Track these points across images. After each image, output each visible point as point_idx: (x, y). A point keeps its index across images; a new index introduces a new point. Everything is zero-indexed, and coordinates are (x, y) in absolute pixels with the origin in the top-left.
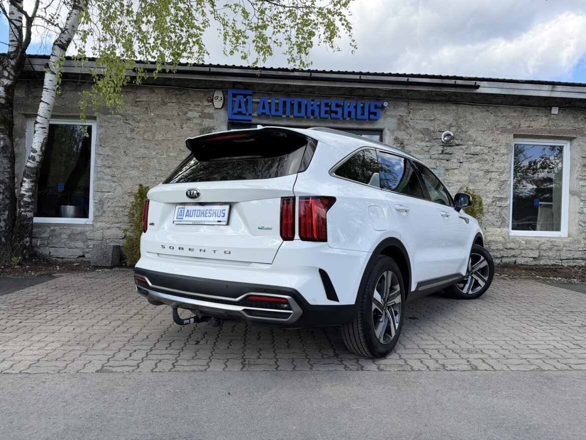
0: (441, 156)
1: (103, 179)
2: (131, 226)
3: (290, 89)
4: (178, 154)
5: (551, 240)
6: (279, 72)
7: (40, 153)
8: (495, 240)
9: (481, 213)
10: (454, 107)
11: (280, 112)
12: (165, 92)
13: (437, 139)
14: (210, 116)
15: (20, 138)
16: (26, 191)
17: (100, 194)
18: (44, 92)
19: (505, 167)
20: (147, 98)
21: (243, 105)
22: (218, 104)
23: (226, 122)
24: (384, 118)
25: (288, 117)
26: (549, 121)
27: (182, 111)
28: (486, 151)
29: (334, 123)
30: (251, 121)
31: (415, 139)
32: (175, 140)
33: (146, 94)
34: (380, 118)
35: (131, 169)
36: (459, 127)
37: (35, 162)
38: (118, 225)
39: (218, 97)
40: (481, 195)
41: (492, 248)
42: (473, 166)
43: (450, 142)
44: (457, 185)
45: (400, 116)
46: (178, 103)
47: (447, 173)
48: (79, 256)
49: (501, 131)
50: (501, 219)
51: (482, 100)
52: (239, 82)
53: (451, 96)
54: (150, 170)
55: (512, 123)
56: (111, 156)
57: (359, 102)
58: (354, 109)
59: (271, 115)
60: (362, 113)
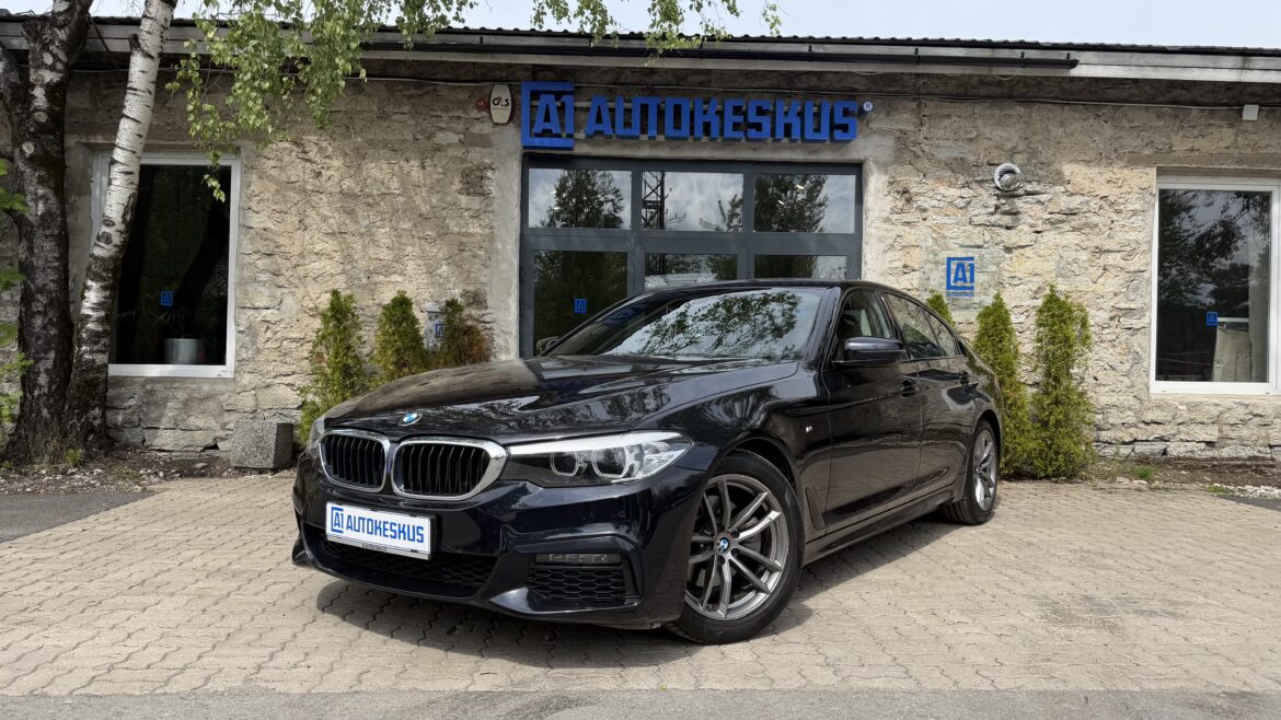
0: (993, 219)
1: (255, 281)
2: (317, 381)
3: (656, 78)
4: (415, 226)
5: (1246, 402)
6: (632, 41)
7: (122, 227)
8: (1118, 403)
9: (1084, 344)
10: (1021, 110)
11: (635, 130)
12: (385, 90)
13: (982, 181)
14: (484, 142)
15: (80, 194)
16: (93, 309)
17: (250, 312)
18: (126, 98)
19: (1137, 242)
20: (347, 105)
21: (554, 115)
22: (501, 114)
23: (518, 155)
24: (865, 137)
25: (651, 138)
27: (423, 132)
28: (1094, 205)
29: (754, 151)
30: (571, 149)
31: (936, 182)
32: (409, 194)
34: (855, 137)
35: (315, 257)
36: (1034, 153)
37: (110, 247)
38: (289, 380)
39: (499, 99)
40: (1085, 303)
41: (1111, 421)
42: (1066, 239)
43: (1012, 187)
44: (1029, 281)
45: (901, 131)
46: (415, 113)
47: (1007, 255)
48: (206, 448)
49: (1128, 162)
50: (1131, 357)
51: (1085, 92)
52: (543, 65)
53: (1015, 86)
54: (356, 257)
55: (1152, 142)
56: (271, 232)
57: (809, 104)
58: (799, 119)
59: (614, 138)
60: (816, 127)
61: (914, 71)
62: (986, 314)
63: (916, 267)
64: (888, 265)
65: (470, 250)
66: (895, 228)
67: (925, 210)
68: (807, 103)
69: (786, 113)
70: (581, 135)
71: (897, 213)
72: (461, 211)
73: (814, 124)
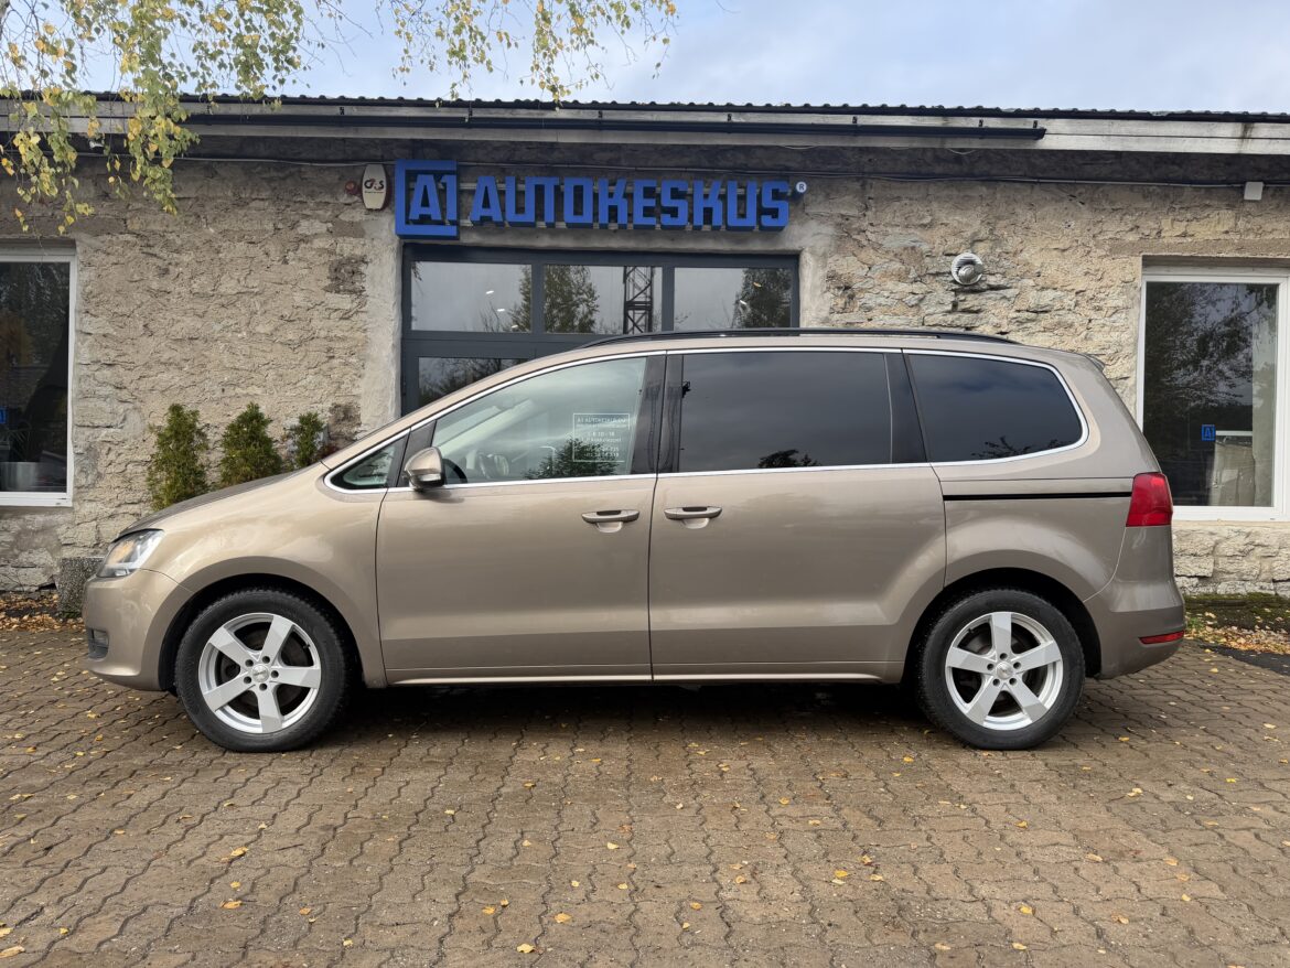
0: (950, 318)
1: (94, 395)
3: (556, 155)
4: (276, 329)
5: (1247, 530)
10: (984, 190)
11: (529, 216)
12: (242, 173)
13: (938, 274)
14: (356, 231)
17: (88, 432)
19: (1119, 343)
20: (197, 191)
21: (433, 198)
22: (374, 199)
23: (395, 243)
24: (801, 224)
26: (1237, 218)
27: (285, 220)
28: (1069, 301)
29: (673, 240)
30: (458, 239)
31: (883, 275)
32: (269, 292)
33: (194, 180)
34: (788, 222)
35: (163, 367)
36: (997, 241)
38: (135, 508)
42: (1037, 342)
43: (972, 282)
45: (842, 216)
46: (276, 199)
48: (42, 587)
49: (1111, 250)
51: (1058, 169)
52: (421, 140)
53: (976, 162)
54: (209, 366)
55: (1138, 227)
56: (113, 337)
57: (732, 185)
58: (721, 203)
59: (506, 223)
60: (742, 211)
61: (852, 145)
65: (341, 358)
67: (870, 309)
68: (730, 182)
69: (706, 196)
70: (467, 222)
71: (838, 313)
72: (328, 312)
73: (739, 208)
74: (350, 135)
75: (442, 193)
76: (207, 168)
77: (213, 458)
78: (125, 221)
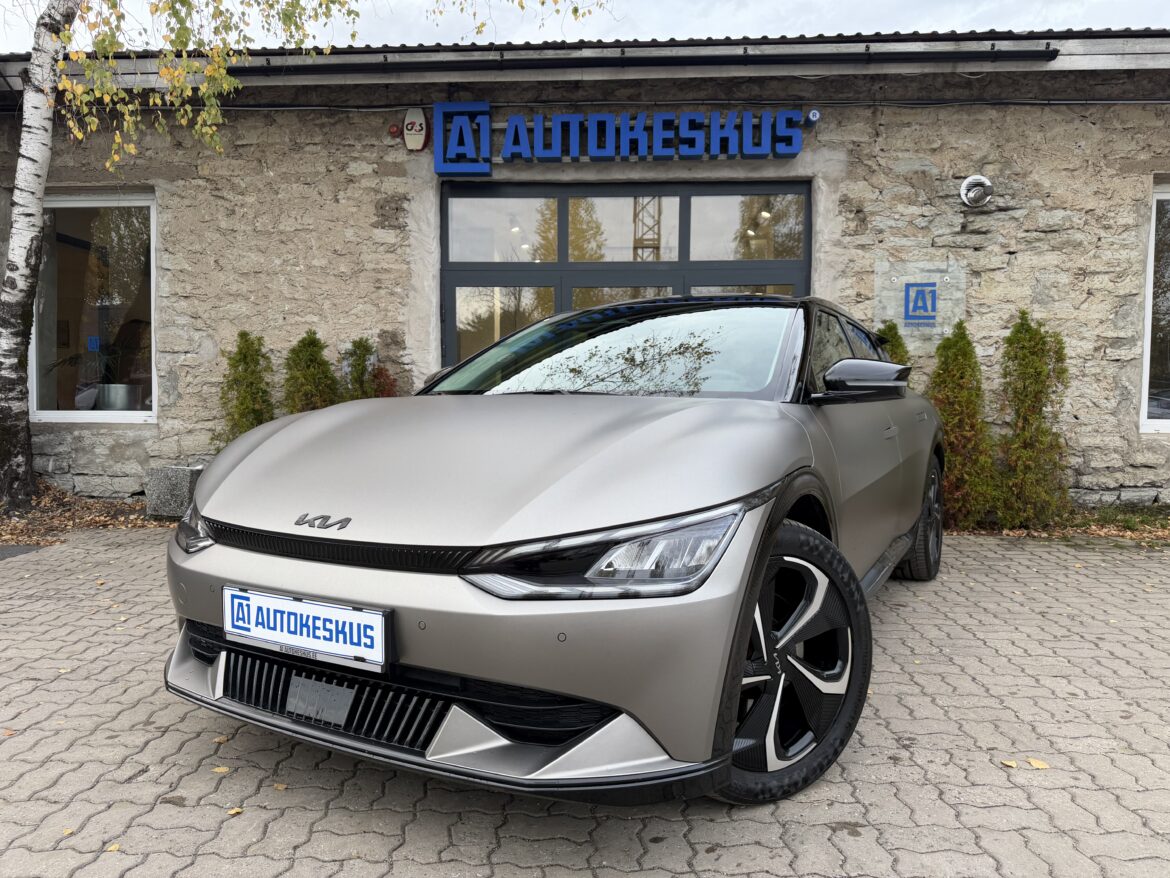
0: (959, 239)
1: (174, 324)
3: (581, 92)
4: (330, 263)
6: (546, 51)
7: (26, 272)
8: (1101, 444)
9: (1058, 378)
10: (993, 113)
11: (556, 151)
12: (295, 119)
13: (947, 196)
14: (399, 170)
16: (5, 356)
17: (169, 357)
18: (24, 135)
19: (1128, 261)
20: (258, 137)
21: (469, 138)
22: (415, 140)
23: (435, 182)
24: (814, 151)
25: (575, 160)
27: (336, 162)
28: (1077, 220)
29: (690, 169)
30: (488, 175)
31: (893, 199)
32: (323, 229)
33: (255, 128)
34: (801, 149)
35: (232, 298)
36: (1007, 163)
37: (16, 292)
38: (210, 425)
39: (413, 124)
40: (1066, 332)
41: (1093, 464)
42: (1045, 261)
43: (981, 203)
44: (1001, 309)
45: (854, 142)
46: (327, 143)
47: (975, 280)
48: (133, 494)
49: (1120, 169)
50: (1118, 392)
51: (1069, 90)
52: (456, 84)
53: (987, 85)
54: (271, 299)
55: (1149, 146)
56: (188, 273)
57: (748, 115)
58: (736, 132)
59: (535, 159)
60: (756, 141)
61: (865, 72)
62: (946, 346)
63: (870, 296)
64: (839, 294)
65: (388, 288)
66: (848, 251)
67: (881, 232)
68: (745, 113)
69: (722, 127)
70: (498, 160)
71: (850, 235)
72: (374, 247)
73: (753, 138)
74: (393, 81)
75: (476, 132)
76: (267, 116)
77: (277, 378)
78: (196, 167)
